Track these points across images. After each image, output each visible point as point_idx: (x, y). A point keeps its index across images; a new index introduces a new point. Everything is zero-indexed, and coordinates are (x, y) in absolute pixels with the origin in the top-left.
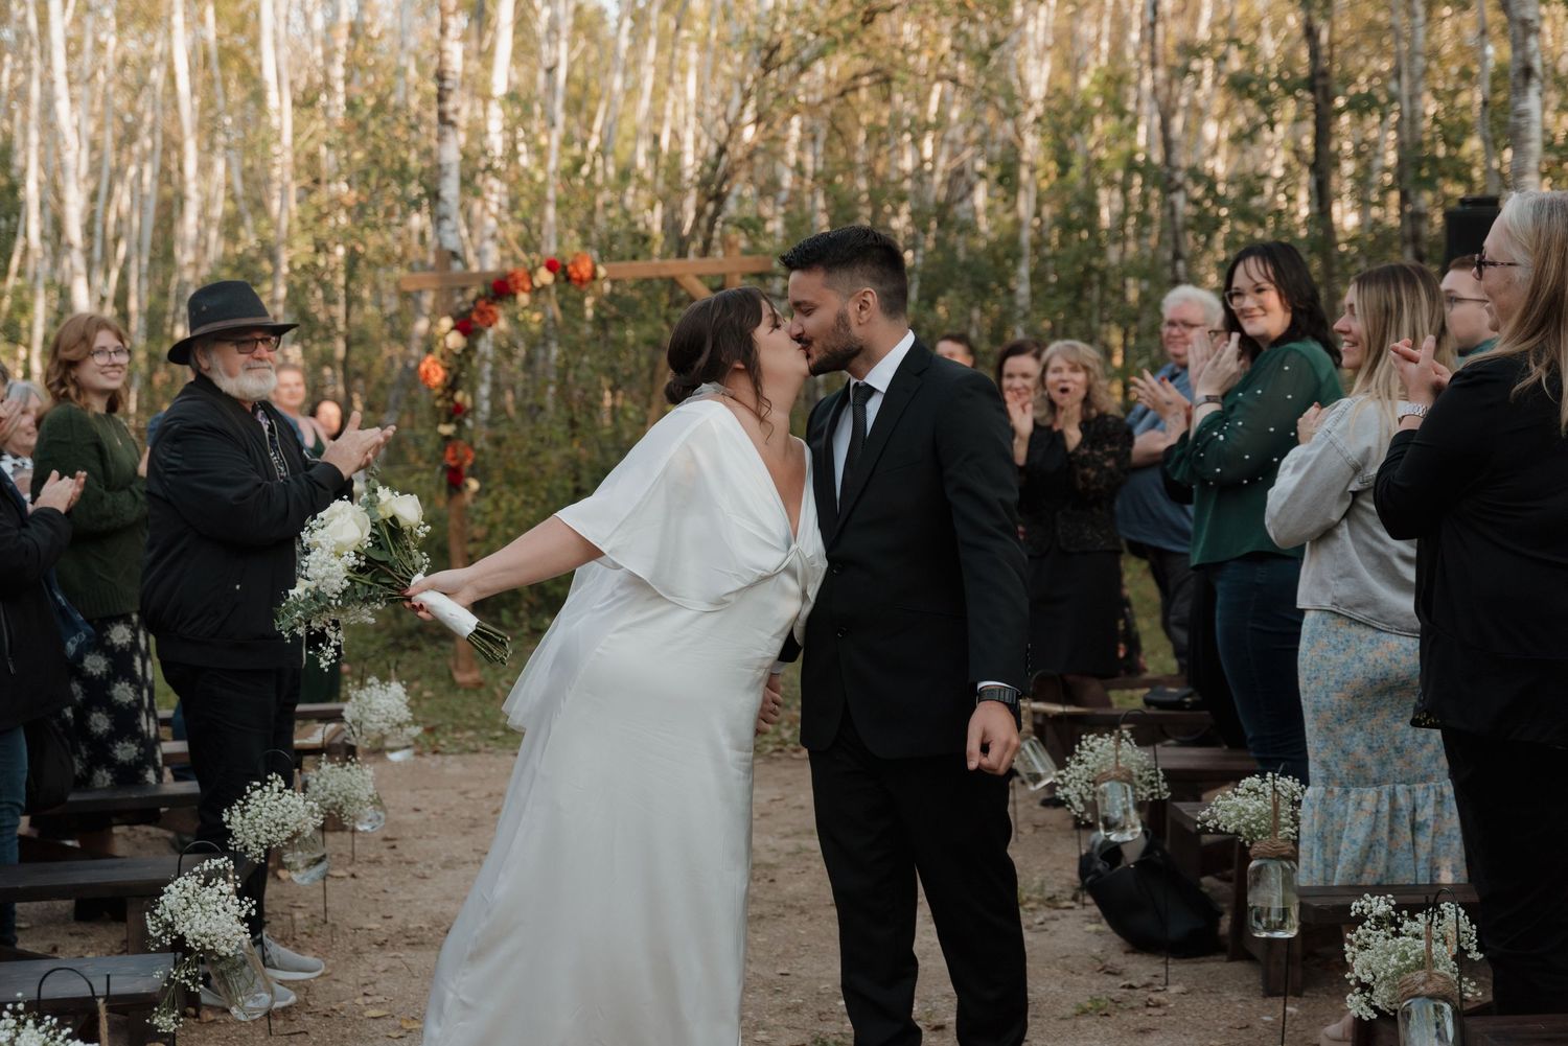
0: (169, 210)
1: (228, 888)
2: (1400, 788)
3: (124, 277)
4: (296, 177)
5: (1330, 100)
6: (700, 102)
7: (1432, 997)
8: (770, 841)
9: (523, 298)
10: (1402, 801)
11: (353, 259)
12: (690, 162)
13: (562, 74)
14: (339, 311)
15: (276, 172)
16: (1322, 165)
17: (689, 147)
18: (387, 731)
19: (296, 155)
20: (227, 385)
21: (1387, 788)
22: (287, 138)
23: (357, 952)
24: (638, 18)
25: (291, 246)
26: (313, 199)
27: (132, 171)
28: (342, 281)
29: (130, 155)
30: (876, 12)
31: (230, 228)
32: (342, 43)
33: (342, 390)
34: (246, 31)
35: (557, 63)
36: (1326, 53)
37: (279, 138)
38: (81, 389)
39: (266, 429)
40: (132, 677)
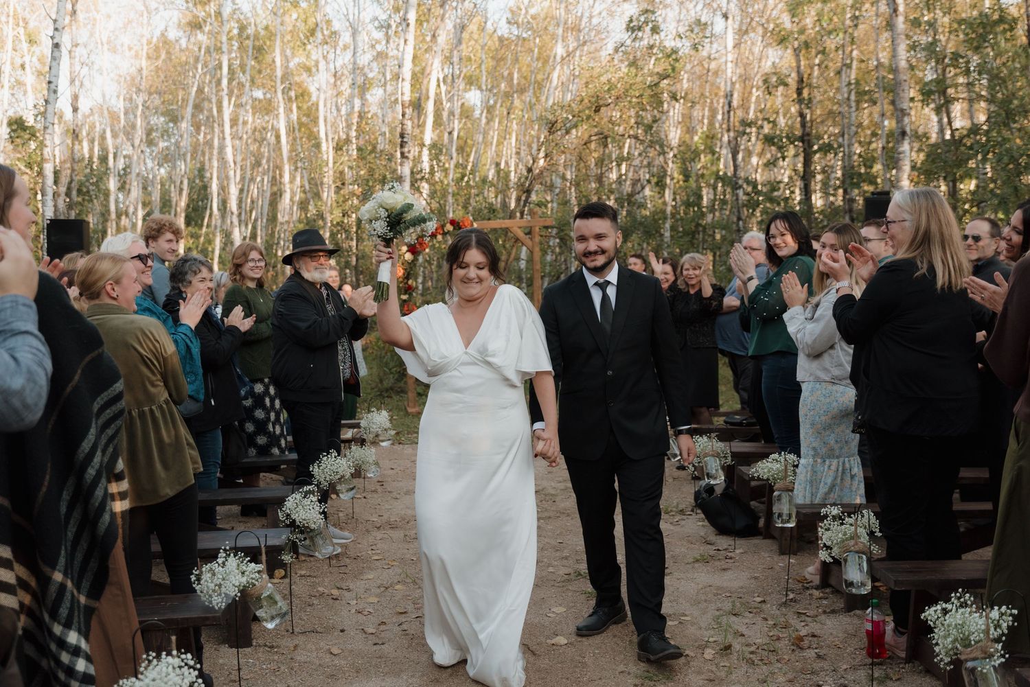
0: (276, 197)
1: (315, 499)
3: (254, 228)
4: (334, 182)
5: (811, 146)
6: (518, 148)
7: (857, 552)
9: (439, 237)
12: (513, 176)
13: (455, 134)
14: (354, 243)
15: (325, 180)
16: (807, 177)
17: (513, 168)
18: (380, 432)
19: (335, 172)
20: (307, 275)
22: (331, 164)
23: (368, 531)
24: (490, 110)
25: (332, 214)
26: (342, 192)
27: (259, 179)
28: (354, 230)
29: (258, 172)
30: (601, 106)
31: (303, 206)
32: (355, 121)
33: (354, 279)
34: (310, 115)
35: (453, 129)
36: (809, 125)
37: (327, 164)
38: (243, 277)
39: (325, 295)
40: (263, 407)
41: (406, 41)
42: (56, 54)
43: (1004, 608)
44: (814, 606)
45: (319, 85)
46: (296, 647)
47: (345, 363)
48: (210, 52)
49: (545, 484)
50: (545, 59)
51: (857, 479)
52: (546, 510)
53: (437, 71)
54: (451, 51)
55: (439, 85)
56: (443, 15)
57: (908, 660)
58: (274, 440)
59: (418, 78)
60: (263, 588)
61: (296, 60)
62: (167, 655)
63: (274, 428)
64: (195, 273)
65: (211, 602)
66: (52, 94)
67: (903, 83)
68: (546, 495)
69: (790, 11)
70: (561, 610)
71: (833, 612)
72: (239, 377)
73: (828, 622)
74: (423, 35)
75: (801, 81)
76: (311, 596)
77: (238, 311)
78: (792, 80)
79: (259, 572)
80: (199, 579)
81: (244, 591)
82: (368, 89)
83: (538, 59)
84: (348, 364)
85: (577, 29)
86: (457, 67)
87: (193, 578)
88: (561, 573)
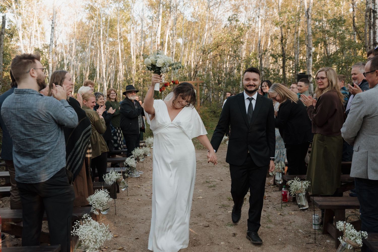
0: (117, 72)
1: (134, 159)
2: (282, 150)
3: (110, 82)
4: (136, 68)
5: (285, 58)
6: (194, 57)
7: (279, 172)
8: (201, 159)
9: (169, 86)
10: (282, 151)
11: (144, 80)
12: (193, 66)
13: (174, 53)
14: (142, 88)
15: (133, 68)
16: (284, 67)
17: (192, 64)
18: (151, 144)
19: (136, 65)
20: (129, 98)
21: (280, 150)
22: (135, 63)
23: (147, 171)
24: (185, 45)
25: (135, 78)
26: (138, 72)
27: (111, 67)
28: (142, 83)
29: (111, 64)
30: (219, 46)
31: (126, 75)
32: (142, 49)
33: (142, 99)
34: (128, 46)
35: (173, 51)
36: (285, 51)
37: (134, 63)
38: (110, 98)
39: (135, 104)
40: (116, 136)
41: (158, 26)
42: (53, 30)
43: (307, 181)
44: (271, 189)
45: (131, 37)
46: (129, 199)
47: (140, 123)
48: (96, 27)
49: (199, 159)
50: (203, 29)
51: (285, 155)
52: (199, 166)
53: (168, 33)
54: (173, 27)
55: (169, 37)
56: (170, 16)
57: (293, 202)
58: (119, 145)
59: (163, 35)
60: (122, 180)
61: (123, 29)
62: (101, 190)
63: (119, 142)
64: (99, 97)
65: (108, 183)
66: (52, 43)
67: (310, 40)
68: (199, 162)
69: (279, 15)
70: (202, 190)
71: (276, 191)
72: (111, 127)
73: (274, 193)
74: (164, 21)
75: (282, 37)
76: (132, 187)
77: (111, 108)
78: (279, 37)
79: (121, 175)
80: (105, 177)
81: (117, 180)
82: (146, 38)
83: (200, 29)
84: (142, 123)
85: (212, 19)
86: (174, 31)
87: (103, 177)
88: (202, 182)
